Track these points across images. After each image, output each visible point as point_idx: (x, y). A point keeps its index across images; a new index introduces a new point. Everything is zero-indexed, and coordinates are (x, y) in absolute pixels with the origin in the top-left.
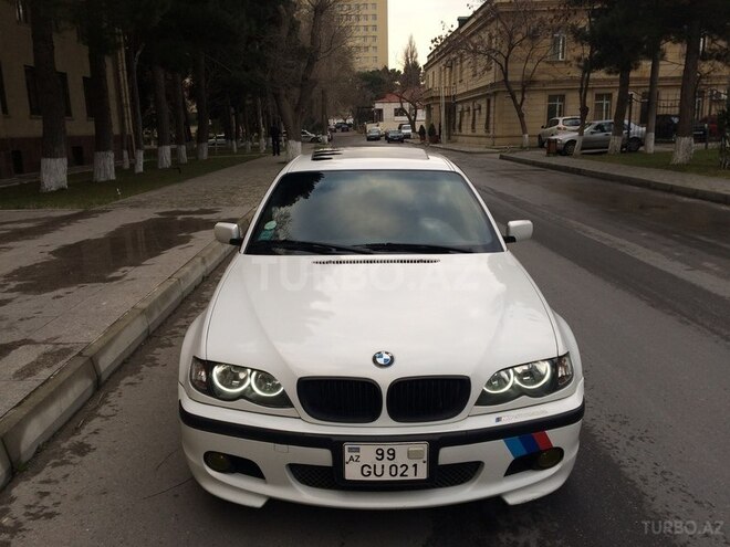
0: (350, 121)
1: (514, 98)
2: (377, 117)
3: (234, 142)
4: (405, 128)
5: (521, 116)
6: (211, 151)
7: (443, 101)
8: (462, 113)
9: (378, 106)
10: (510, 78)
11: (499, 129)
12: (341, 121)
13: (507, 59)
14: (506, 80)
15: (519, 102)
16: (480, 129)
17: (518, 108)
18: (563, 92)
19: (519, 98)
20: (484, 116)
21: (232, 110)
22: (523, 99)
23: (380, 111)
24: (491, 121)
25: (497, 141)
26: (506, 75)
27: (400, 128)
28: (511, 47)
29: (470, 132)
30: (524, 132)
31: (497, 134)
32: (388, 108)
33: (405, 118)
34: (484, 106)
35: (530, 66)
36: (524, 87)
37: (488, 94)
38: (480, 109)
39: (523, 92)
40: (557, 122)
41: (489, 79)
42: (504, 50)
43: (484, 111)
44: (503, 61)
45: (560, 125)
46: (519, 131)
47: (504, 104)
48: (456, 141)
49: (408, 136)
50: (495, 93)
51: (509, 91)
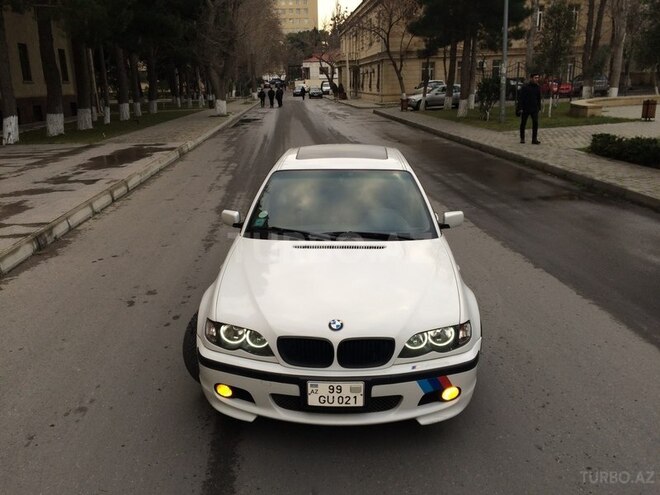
0: (283, 78)
1: (395, 65)
2: (305, 74)
3: (179, 99)
4: (326, 85)
5: (400, 79)
6: (160, 106)
7: (348, 64)
8: (363, 74)
9: (305, 65)
10: (391, 49)
11: (385, 90)
12: (276, 77)
13: (388, 34)
14: (388, 51)
15: (399, 69)
16: (374, 90)
17: (398, 72)
18: (433, 60)
19: (398, 64)
20: (376, 79)
21: (177, 72)
22: (401, 66)
23: (307, 70)
24: (380, 82)
25: (384, 98)
26: (388, 46)
27: (322, 85)
28: (391, 26)
29: (369, 91)
30: (403, 91)
31: (385, 92)
32: (314, 67)
33: (324, 76)
34: (376, 70)
36: (401, 56)
37: (377, 61)
38: (374, 72)
39: (402, 61)
41: (378, 48)
42: (386, 27)
43: (376, 74)
44: (384, 35)
46: (399, 91)
47: (388, 69)
49: (327, 93)
50: (382, 61)
51: (391, 59)
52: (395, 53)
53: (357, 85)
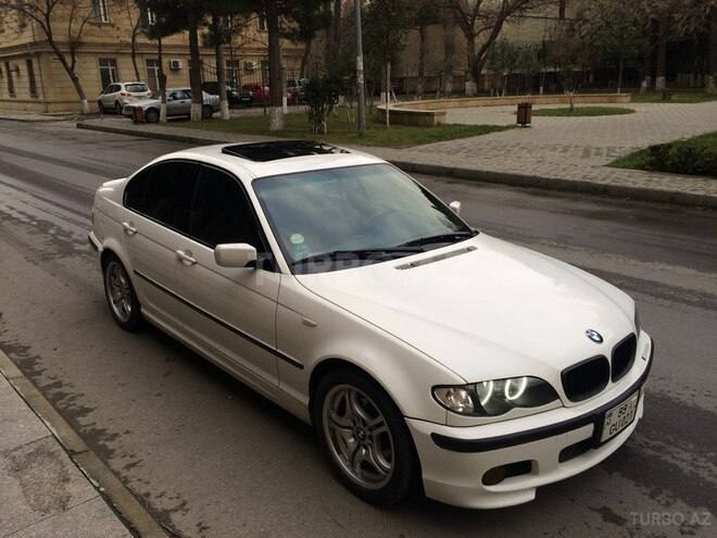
1: (63, 60)
5: (75, 80)
10: (54, 38)
11: (51, 94)
13: (47, 16)
14: (50, 39)
15: (70, 65)
16: (24, 96)
17: (70, 71)
18: (112, 57)
19: (69, 60)
20: (26, 79)
22: (74, 62)
24: (38, 85)
25: (50, 107)
26: (49, 34)
28: (51, 5)
29: (7, 97)
30: (83, 97)
31: (51, 99)
34: (23, 67)
35: (75, 27)
36: (72, 48)
37: (30, 54)
38: (17, 70)
39: (73, 54)
40: (119, 88)
43: (25, 73)
44: (43, 18)
45: (123, 91)
47: (50, 66)
51: (57, 52)
52: (62, 43)
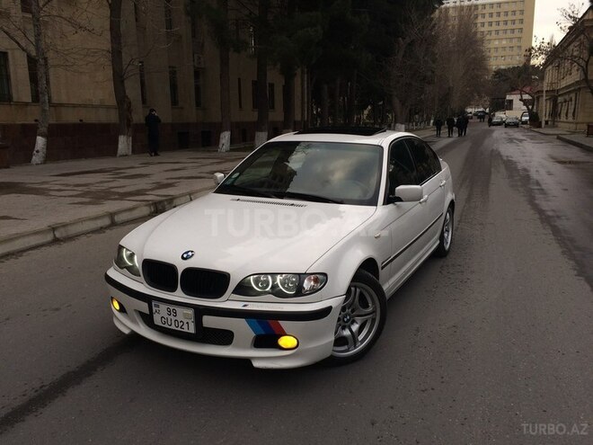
2: (510, 105)
4: (526, 116)
7: (544, 94)
8: (562, 103)
9: (508, 97)
10: (590, 78)
12: (481, 109)
13: (587, 63)
14: (586, 79)
16: (570, 119)
20: (573, 106)
23: (511, 101)
24: (576, 110)
25: (579, 126)
26: (586, 74)
27: (522, 116)
29: (565, 120)
31: (580, 120)
32: (516, 99)
33: (525, 107)
34: (573, 98)
37: (574, 89)
38: (571, 100)
41: (576, 76)
43: (573, 102)
44: (583, 64)
48: (557, 126)
49: (525, 123)
50: (580, 89)
51: (590, 87)
53: (555, 114)
